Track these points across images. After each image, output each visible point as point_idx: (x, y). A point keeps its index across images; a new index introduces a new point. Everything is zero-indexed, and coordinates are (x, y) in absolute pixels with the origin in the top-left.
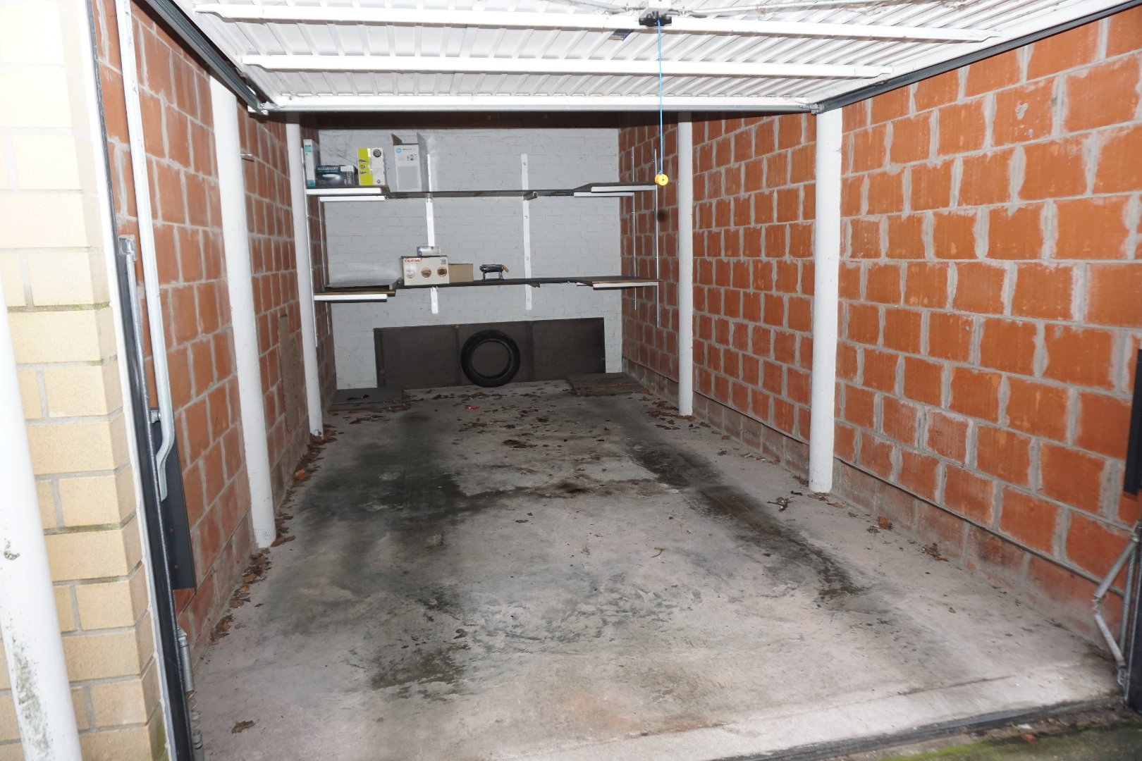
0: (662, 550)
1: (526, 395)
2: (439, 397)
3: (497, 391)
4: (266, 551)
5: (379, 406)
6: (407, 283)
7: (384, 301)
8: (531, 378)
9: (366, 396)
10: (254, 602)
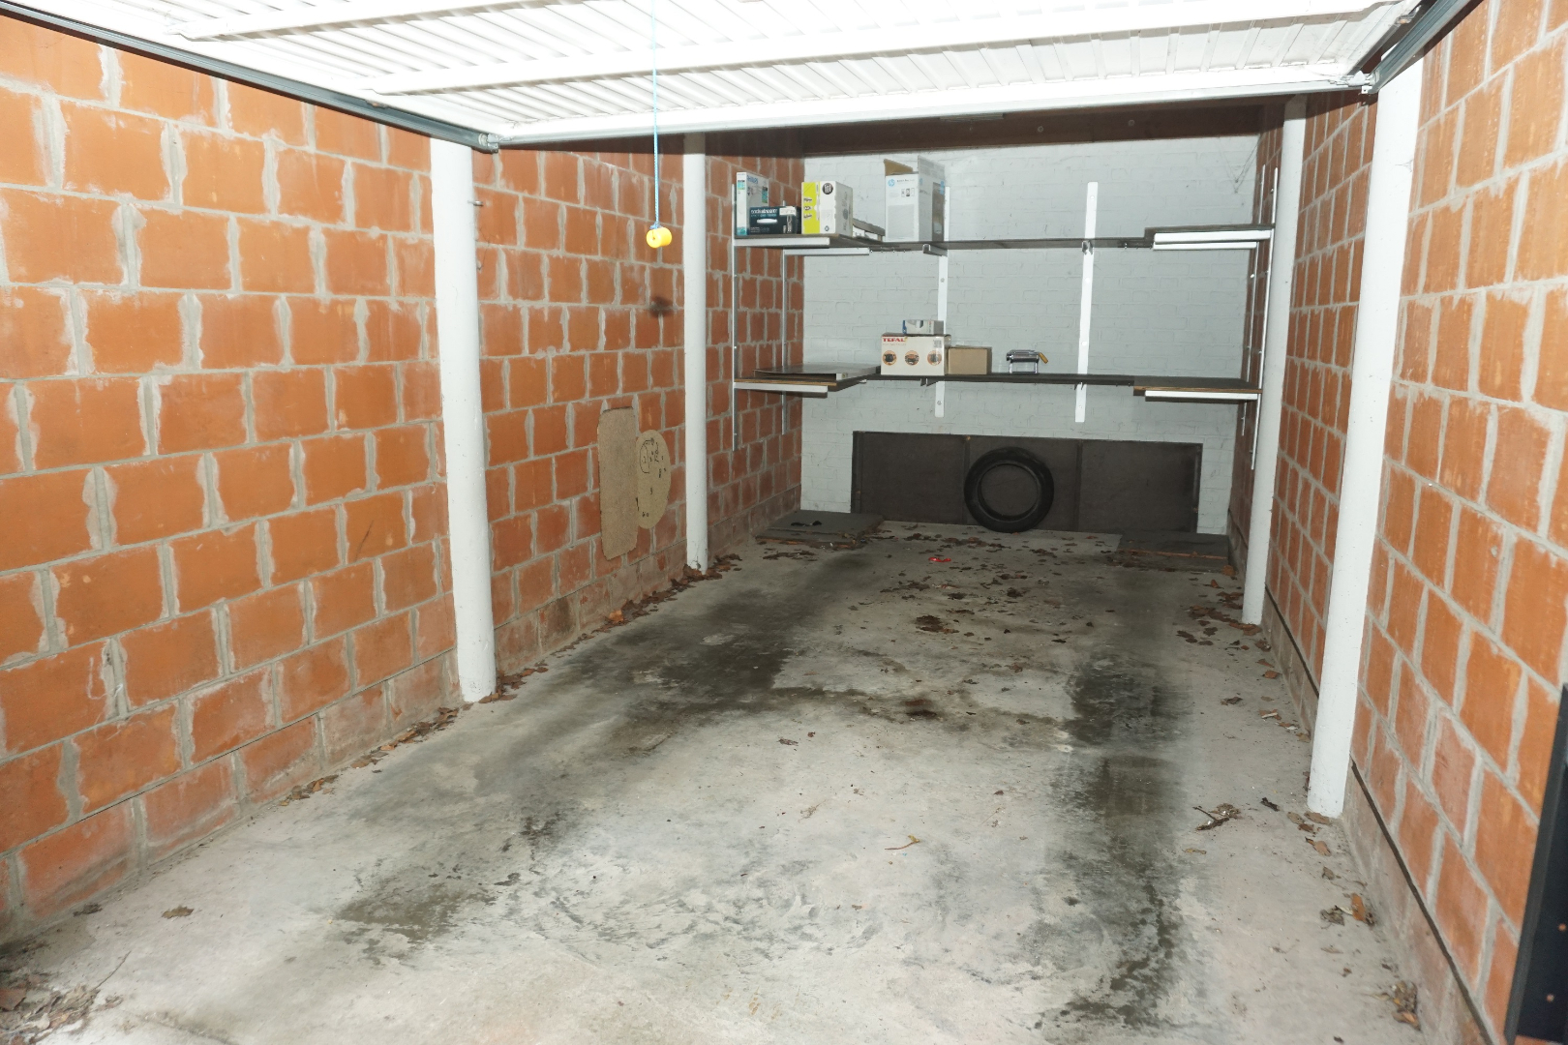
0: (915, 841)
1: (1039, 551)
2: (917, 537)
3: (1005, 539)
4: (467, 707)
5: (821, 540)
6: (883, 373)
7: (823, 396)
8: (1073, 527)
9: (817, 523)
10: (378, 767)
